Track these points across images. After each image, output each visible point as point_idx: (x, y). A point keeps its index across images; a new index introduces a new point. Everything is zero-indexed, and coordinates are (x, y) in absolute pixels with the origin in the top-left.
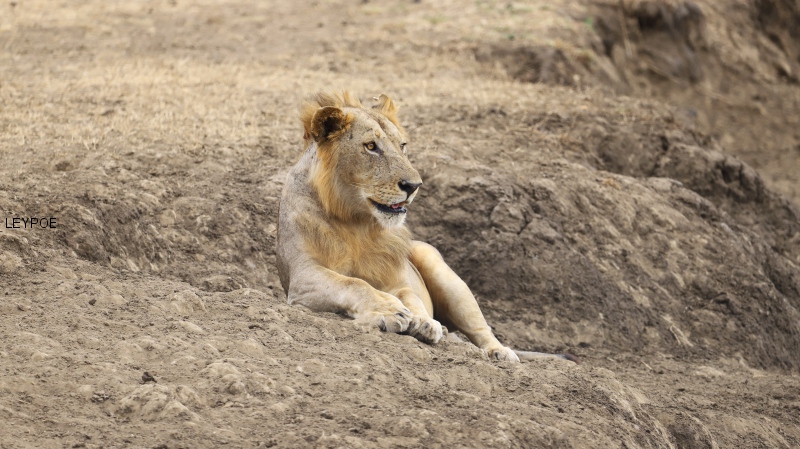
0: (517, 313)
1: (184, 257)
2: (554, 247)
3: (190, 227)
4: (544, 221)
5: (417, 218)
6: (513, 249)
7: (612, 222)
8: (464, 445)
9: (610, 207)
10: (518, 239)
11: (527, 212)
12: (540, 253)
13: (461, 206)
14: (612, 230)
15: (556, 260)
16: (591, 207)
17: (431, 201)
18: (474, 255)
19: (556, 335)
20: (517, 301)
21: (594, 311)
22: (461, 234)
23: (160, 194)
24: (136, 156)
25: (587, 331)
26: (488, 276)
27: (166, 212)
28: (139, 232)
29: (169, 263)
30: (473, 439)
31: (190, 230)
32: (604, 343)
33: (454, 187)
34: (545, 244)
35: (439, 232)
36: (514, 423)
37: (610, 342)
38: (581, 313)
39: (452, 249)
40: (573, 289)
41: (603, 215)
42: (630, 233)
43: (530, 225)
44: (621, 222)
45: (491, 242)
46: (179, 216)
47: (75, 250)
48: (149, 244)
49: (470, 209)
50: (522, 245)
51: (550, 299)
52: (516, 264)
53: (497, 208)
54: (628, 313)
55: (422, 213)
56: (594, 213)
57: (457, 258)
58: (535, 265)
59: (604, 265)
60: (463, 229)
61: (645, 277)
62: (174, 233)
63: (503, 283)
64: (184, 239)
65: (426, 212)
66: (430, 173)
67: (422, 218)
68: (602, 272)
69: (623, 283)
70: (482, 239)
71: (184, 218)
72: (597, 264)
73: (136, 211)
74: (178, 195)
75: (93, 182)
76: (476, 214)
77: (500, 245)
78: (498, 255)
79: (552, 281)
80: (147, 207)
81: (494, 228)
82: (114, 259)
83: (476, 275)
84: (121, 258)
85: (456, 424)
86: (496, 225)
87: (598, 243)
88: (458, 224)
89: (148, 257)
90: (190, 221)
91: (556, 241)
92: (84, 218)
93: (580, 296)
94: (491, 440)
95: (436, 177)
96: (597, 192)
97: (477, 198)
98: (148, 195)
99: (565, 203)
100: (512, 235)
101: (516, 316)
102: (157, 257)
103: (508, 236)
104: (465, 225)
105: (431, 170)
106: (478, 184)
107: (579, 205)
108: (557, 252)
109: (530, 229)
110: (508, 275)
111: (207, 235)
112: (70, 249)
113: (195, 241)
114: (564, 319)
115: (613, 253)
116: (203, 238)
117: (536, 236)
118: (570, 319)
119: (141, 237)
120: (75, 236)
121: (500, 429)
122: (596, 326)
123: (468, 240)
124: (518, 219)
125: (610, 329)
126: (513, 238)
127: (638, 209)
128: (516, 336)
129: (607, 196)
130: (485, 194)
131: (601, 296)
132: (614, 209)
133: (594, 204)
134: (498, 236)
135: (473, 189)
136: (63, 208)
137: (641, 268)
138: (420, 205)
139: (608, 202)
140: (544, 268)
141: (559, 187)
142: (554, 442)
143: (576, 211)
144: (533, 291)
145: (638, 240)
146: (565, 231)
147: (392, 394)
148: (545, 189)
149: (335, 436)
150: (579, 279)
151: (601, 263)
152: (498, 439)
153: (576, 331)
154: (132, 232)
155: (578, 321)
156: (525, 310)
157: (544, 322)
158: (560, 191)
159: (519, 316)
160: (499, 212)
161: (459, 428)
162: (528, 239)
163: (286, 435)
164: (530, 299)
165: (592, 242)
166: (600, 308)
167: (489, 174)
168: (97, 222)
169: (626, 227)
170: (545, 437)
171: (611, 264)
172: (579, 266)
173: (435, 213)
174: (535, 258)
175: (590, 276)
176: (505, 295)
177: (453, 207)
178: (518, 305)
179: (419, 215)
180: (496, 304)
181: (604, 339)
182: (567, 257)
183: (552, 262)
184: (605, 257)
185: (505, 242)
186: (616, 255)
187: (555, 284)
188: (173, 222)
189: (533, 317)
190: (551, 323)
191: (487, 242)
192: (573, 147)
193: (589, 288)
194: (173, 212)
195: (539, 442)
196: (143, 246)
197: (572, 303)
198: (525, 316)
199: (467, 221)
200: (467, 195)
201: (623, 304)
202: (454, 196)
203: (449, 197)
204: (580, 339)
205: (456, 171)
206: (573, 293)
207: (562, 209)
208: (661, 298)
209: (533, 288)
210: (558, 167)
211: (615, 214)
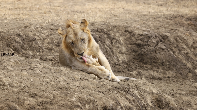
0: (152, 68)
1: (49, 51)
2: (164, 51)
3: (52, 43)
4: (162, 44)
5: (129, 43)
6: (152, 51)
7: (186, 45)
8: (62, 101)
9: (185, 41)
10: (154, 49)
11: (158, 42)
12: (160, 53)
13: (141, 40)
14: (185, 47)
15: (164, 54)
16: (180, 41)
17: (133, 38)
18: (142, 53)
19: (162, 74)
20: (152, 65)
21: (173, 68)
22: (140, 47)
23: (46, 34)
24: (54, 25)
25: (170, 73)
26: (145, 58)
27: (46, 39)
28: (34, 44)
29: (43, 53)
30: (66, 99)
31: (52, 44)
32: (175, 77)
33: (139, 35)
34: (162, 50)
35: (134, 46)
36: (79, 95)
37: (176, 77)
38: (169, 69)
39: (137, 51)
40: (168, 62)
41: (183, 43)
42: (190, 48)
43: (158, 45)
44: (188, 45)
45: (147, 49)
46: (50, 40)
47: (12, 49)
48: (37, 47)
49: (143, 40)
50: (155, 50)
51: (161, 65)
52: (152, 55)
53: (150, 40)
54: (183, 69)
55: (130, 41)
56: (181, 42)
57: (138, 53)
58: (158, 56)
59: (180, 56)
60: (140, 46)
61: (192, 60)
62: (47, 45)
63: (149, 60)
64: (50, 46)
65: (131, 41)
66: (134, 31)
67: (130, 43)
68: (179, 58)
69: (184, 61)
70: (145, 49)
71: (51, 41)
72: (178, 56)
73: (34, 39)
74: (51, 35)
75: (28, 31)
76: (144, 42)
77: (149, 50)
78: (148, 53)
79: (162, 60)
80: (42, 38)
81: (148, 46)
82: (24, 51)
83: (142, 58)
84: (27, 51)
85: (62, 95)
86: (149, 45)
87: (179, 50)
88: (139, 44)
89: (36, 51)
90: (53, 42)
91: (165, 49)
92: (16, 40)
93: (170, 64)
94: (70, 100)
95: (135, 32)
96: (182, 37)
97: (145, 38)
98: (43, 35)
99: (172, 39)
100: (152, 47)
101: (151, 69)
102: (39, 51)
103: (151, 48)
104: (141, 45)
105: (134, 30)
106: (145, 34)
107: (176, 40)
108: (165, 52)
109: (158, 46)
110: (150, 58)
111: (56, 45)
112: (10, 48)
113: (53, 47)
114: (164, 70)
115: (184, 53)
116: (55, 46)
117: (159, 48)
118: (166, 70)
119: (35, 46)
120: (12, 45)
121: (74, 97)
122: (173, 72)
123: (142, 49)
124: (155, 43)
125: (177, 73)
126: (153, 48)
127: (194, 42)
128: (149, 74)
129: (185, 38)
130: (147, 37)
131: (176, 64)
132: (186, 41)
133: (181, 40)
134: (148, 48)
135: (144, 35)
136: (11, 37)
137: (191, 57)
138: (130, 39)
139: (185, 40)
140: (160, 57)
141: (171, 35)
142: (90, 101)
143: (175, 42)
144: (157, 63)
145: (192, 50)
146: (170, 47)
147: (52, 87)
148: (167, 36)
149: (25, 98)
150: (170, 60)
151: (179, 55)
152: (72, 100)
153: (167, 73)
154: (32, 44)
155: (168, 71)
156: (154, 67)
157: (159, 71)
158: (171, 36)
159: (152, 69)
160: (150, 42)
161: (62, 96)
162: (157, 49)
163: (13, 97)
164: (156, 65)
165: (178, 50)
166: (175, 67)
167: (150, 31)
168: (20, 41)
169: (189, 46)
170: (87, 99)
171: (182, 56)
172: (170, 56)
173: (134, 41)
174: (158, 54)
175: (173, 59)
176: (149, 63)
177: (138, 40)
178: (152, 66)
179: (129, 42)
180: (147, 66)
181: (175, 76)
182: (167, 54)
183: (163, 55)
184: (180, 54)
185: (150, 49)
186: (184, 54)
187: (163, 61)
188: (48, 42)
189: (156, 69)
190: (161, 71)
191: (146, 49)
192: (192, 25)
193: (172, 62)
194: (48, 39)
195: (85, 101)
196: (35, 48)
197: (167, 66)
198: (154, 69)
199: (142, 44)
200: (142, 37)
201: (182, 67)
202: (139, 37)
203: (138, 37)
204: (168, 75)
205: (140, 30)
206: (168, 63)
207: (171, 41)
208: (196, 65)
209: (157, 62)
210: (176, 30)
211: (187, 43)
